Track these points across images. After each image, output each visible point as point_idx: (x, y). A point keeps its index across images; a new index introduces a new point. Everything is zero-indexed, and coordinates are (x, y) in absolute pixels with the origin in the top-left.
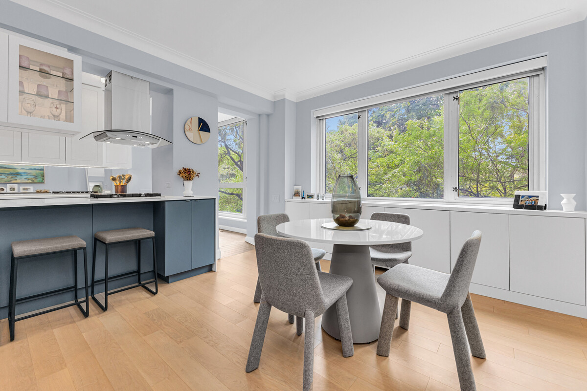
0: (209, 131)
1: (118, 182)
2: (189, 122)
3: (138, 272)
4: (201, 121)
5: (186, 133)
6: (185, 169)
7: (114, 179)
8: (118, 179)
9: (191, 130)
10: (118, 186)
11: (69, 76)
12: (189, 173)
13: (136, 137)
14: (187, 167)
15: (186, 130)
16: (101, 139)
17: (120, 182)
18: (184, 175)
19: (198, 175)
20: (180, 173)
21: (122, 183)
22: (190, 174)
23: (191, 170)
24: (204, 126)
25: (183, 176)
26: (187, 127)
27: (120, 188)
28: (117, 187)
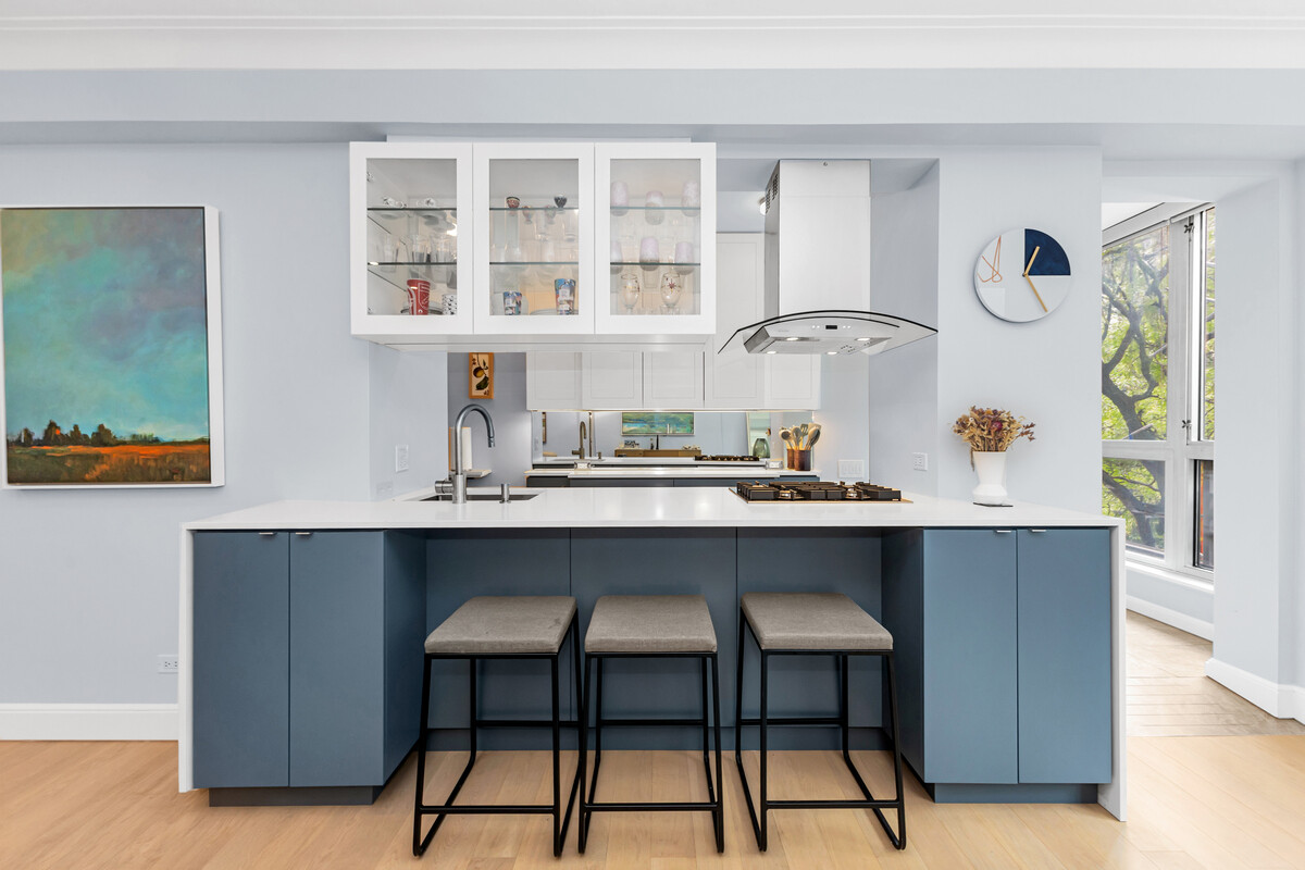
0: (1065, 270)
1: (793, 442)
2: (989, 253)
3: (842, 719)
4: (1034, 238)
5: (982, 291)
6: (981, 413)
7: (785, 436)
8: (793, 436)
9: (997, 278)
10: (793, 451)
11: (692, 203)
12: (995, 427)
13: (835, 327)
14: (987, 405)
15: (978, 281)
16: (757, 345)
17: (797, 442)
18: (978, 432)
19: (1028, 431)
20: (962, 425)
21: (801, 444)
22: (1000, 429)
23: (1004, 416)
24: (1046, 256)
25: (972, 438)
26: (984, 271)
27: (797, 456)
28: (791, 452)
